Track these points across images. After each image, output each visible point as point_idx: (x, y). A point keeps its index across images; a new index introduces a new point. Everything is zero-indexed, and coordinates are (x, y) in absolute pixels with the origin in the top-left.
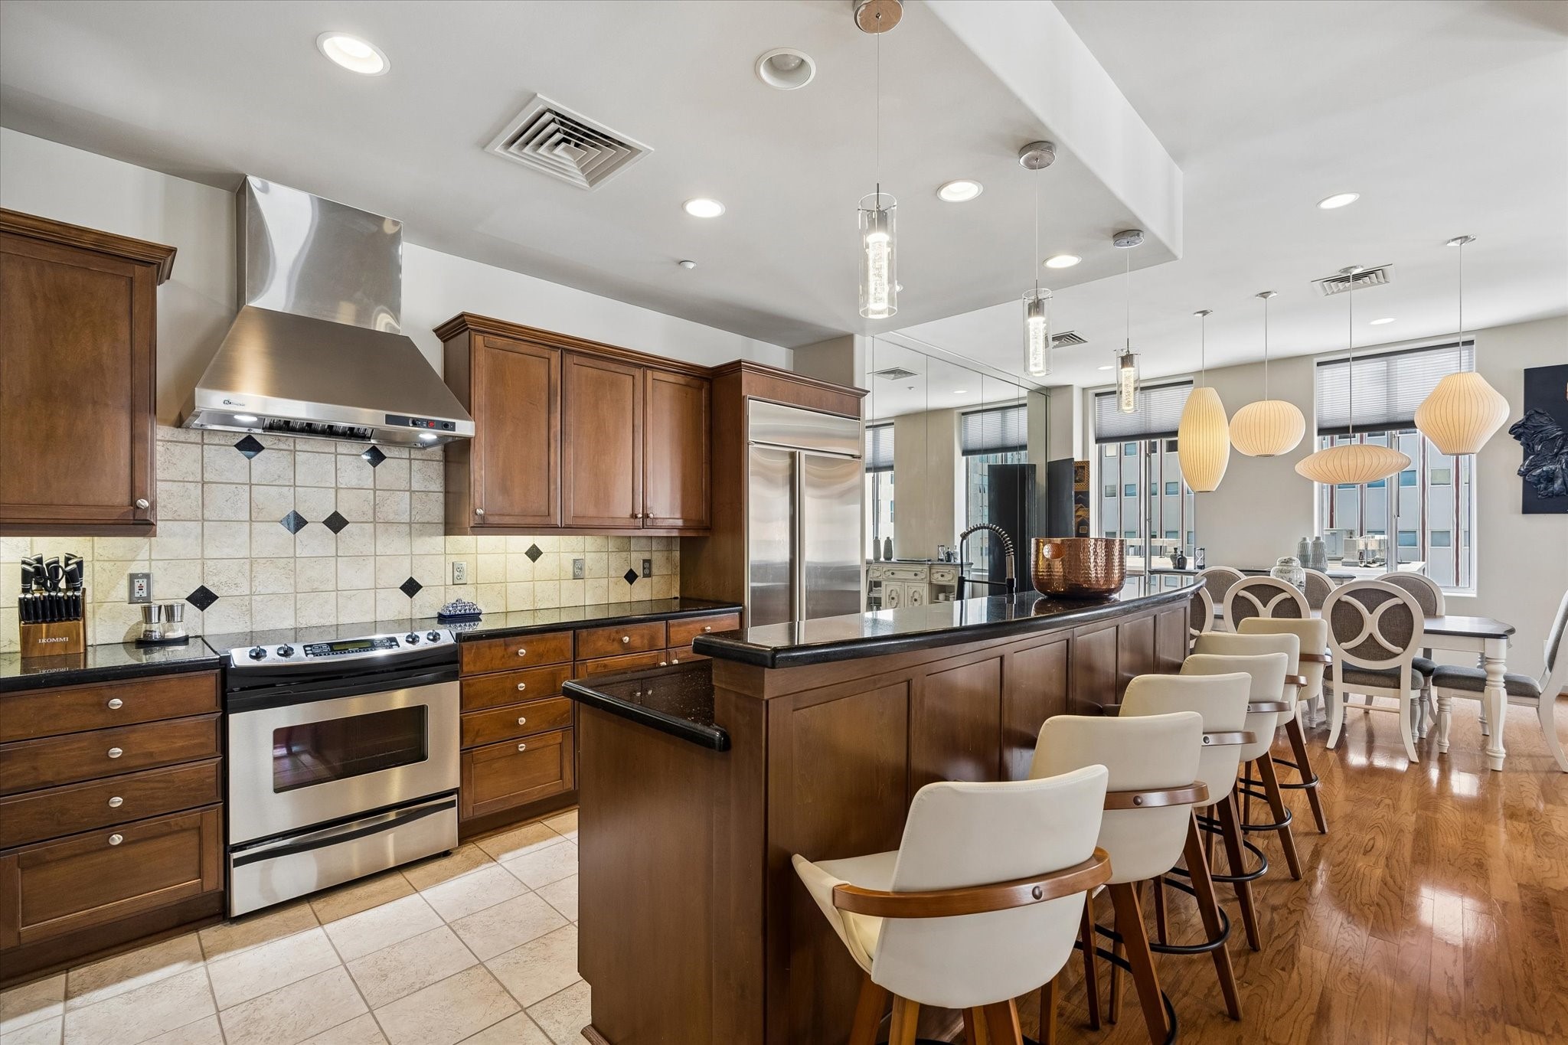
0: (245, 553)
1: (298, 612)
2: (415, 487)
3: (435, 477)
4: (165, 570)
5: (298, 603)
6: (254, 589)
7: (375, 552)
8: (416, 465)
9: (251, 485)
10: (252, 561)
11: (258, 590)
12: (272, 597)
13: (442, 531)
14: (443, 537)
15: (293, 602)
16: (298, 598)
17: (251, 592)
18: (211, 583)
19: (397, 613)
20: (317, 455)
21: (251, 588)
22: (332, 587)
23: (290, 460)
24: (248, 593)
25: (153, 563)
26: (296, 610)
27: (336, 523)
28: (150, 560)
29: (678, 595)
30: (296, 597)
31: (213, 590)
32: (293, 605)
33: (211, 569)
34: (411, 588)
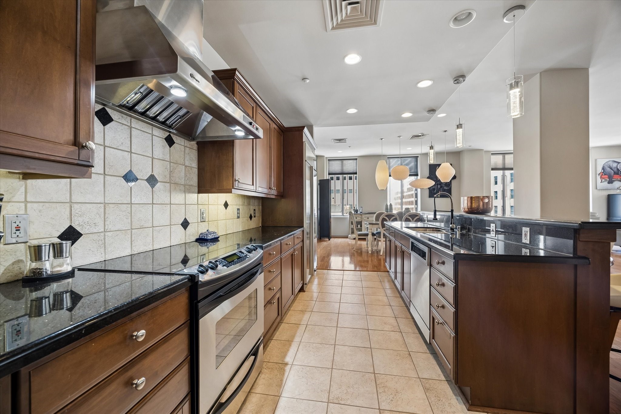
0: (100, 199)
1: (133, 243)
2: (187, 164)
3: (194, 159)
4: (40, 211)
5: (133, 237)
6: (106, 228)
7: (170, 202)
8: (187, 149)
9: (105, 147)
10: (105, 204)
11: (109, 228)
12: (118, 232)
13: (197, 191)
14: (197, 194)
15: (130, 236)
16: (133, 233)
17: (105, 229)
18: (77, 223)
19: (179, 240)
20: (143, 132)
21: (105, 226)
22: (150, 225)
23: (128, 133)
24: (103, 230)
25: (29, 205)
26: (131, 241)
27: (152, 180)
28: (26, 202)
29: (261, 226)
30: (132, 232)
31: (78, 229)
32: (130, 238)
33: (77, 212)
34: (185, 224)
